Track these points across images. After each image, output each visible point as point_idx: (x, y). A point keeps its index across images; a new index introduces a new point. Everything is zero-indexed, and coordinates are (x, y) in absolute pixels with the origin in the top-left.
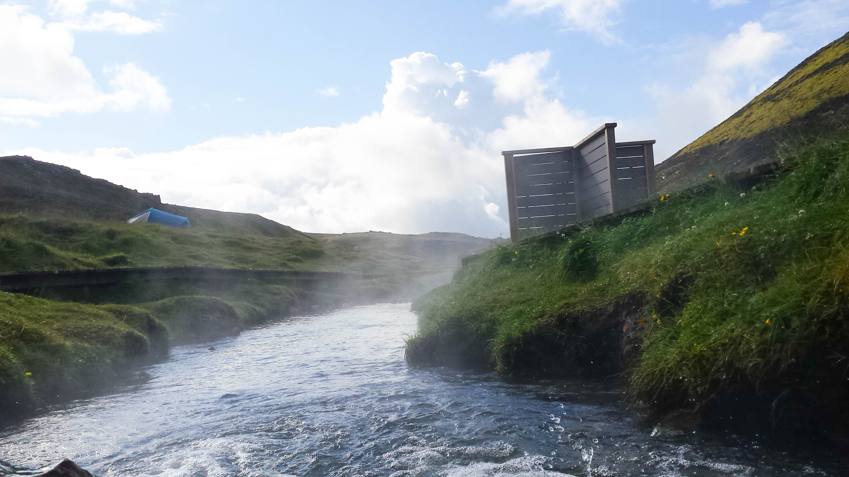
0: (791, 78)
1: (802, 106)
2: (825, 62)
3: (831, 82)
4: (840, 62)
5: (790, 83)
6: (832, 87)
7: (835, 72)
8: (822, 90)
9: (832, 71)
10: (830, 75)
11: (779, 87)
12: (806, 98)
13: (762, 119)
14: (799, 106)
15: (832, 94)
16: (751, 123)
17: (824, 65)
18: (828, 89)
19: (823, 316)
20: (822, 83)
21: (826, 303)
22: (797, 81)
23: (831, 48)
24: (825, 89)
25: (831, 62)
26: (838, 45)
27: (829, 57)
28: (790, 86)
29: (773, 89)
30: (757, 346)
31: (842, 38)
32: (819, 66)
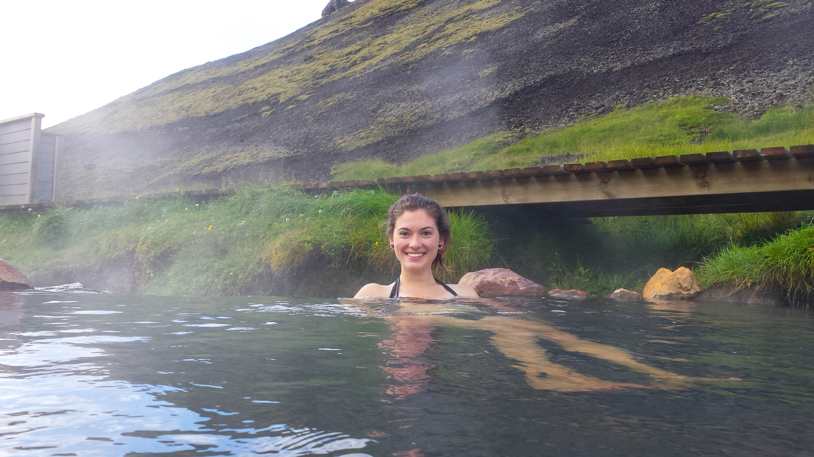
0: (155, 89)
1: (163, 117)
2: (186, 83)
3: (190, 102)
4: (200, 86)
5: (154, 93)
6: (189, 107)
7: (194, 94)
8: (181, 107)
9: (192, 92)
10: (190, 96)
11: (144, 94)
12: (167, 111)
13: (124, 120)
14: (160, 116)
15: (190, 113)
16: (115, 121)
17: (185, 85)
18: (186, 108)
19: (256, 274)
20: (182, 101)
21: (257, 267)
22: (160, 93)
23: (193, 72)
24: (184, 107)
25: (191, 84)
26: (199, 71)
27: (191, 79)
28: (154, 96)
29: (137, 94)
30: (221, 287)
31: (203, 65)
32: (181, 85)
